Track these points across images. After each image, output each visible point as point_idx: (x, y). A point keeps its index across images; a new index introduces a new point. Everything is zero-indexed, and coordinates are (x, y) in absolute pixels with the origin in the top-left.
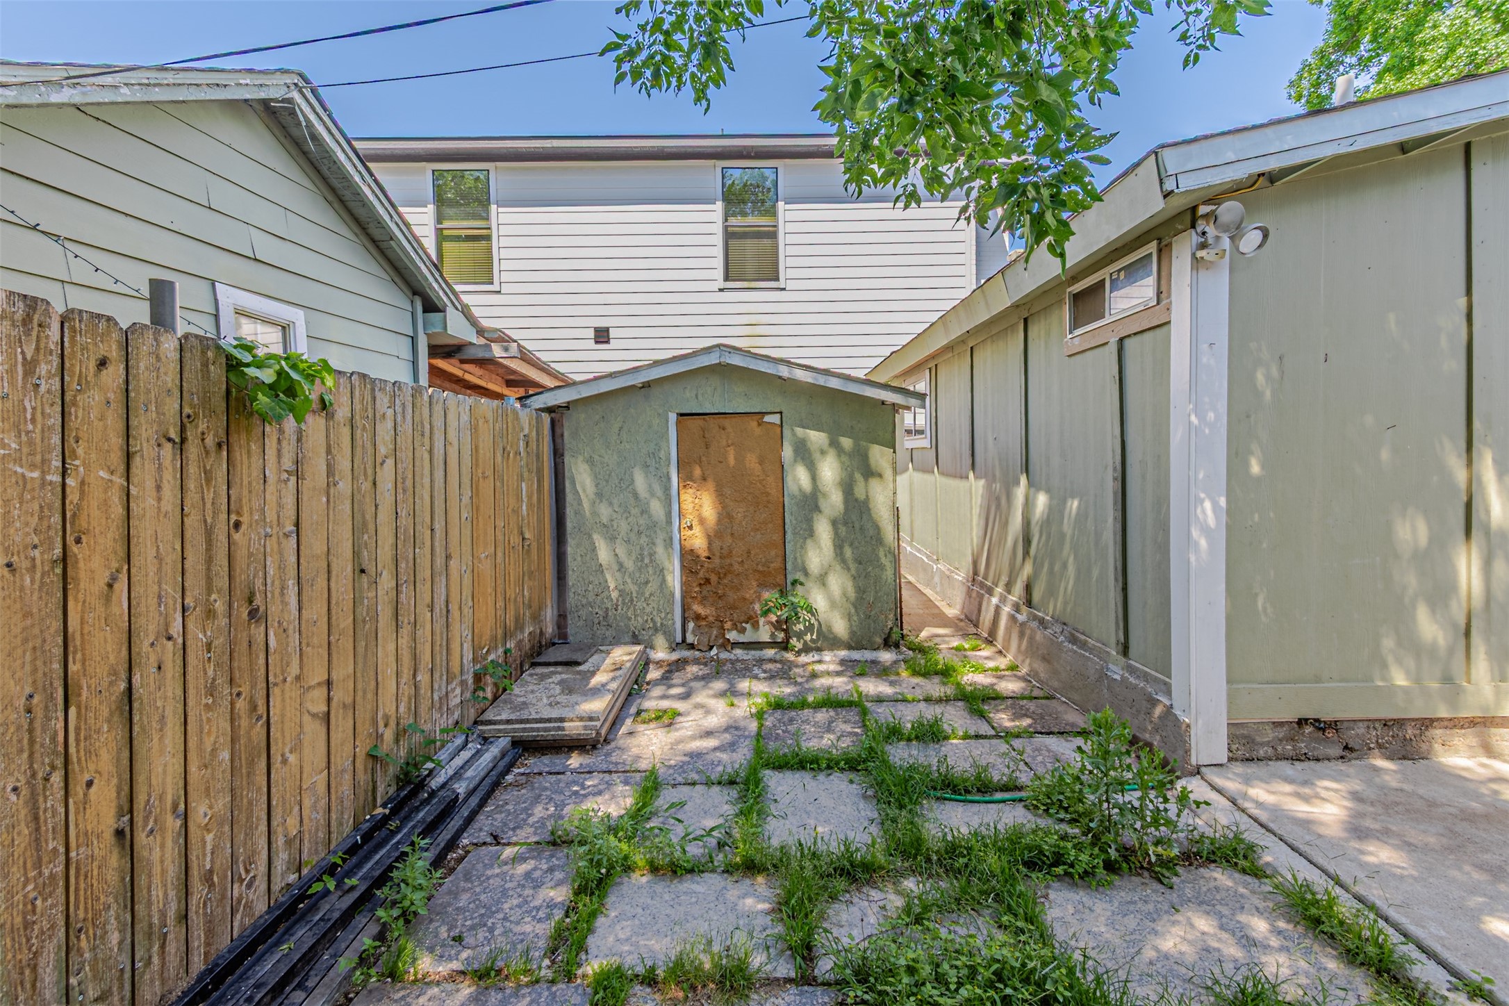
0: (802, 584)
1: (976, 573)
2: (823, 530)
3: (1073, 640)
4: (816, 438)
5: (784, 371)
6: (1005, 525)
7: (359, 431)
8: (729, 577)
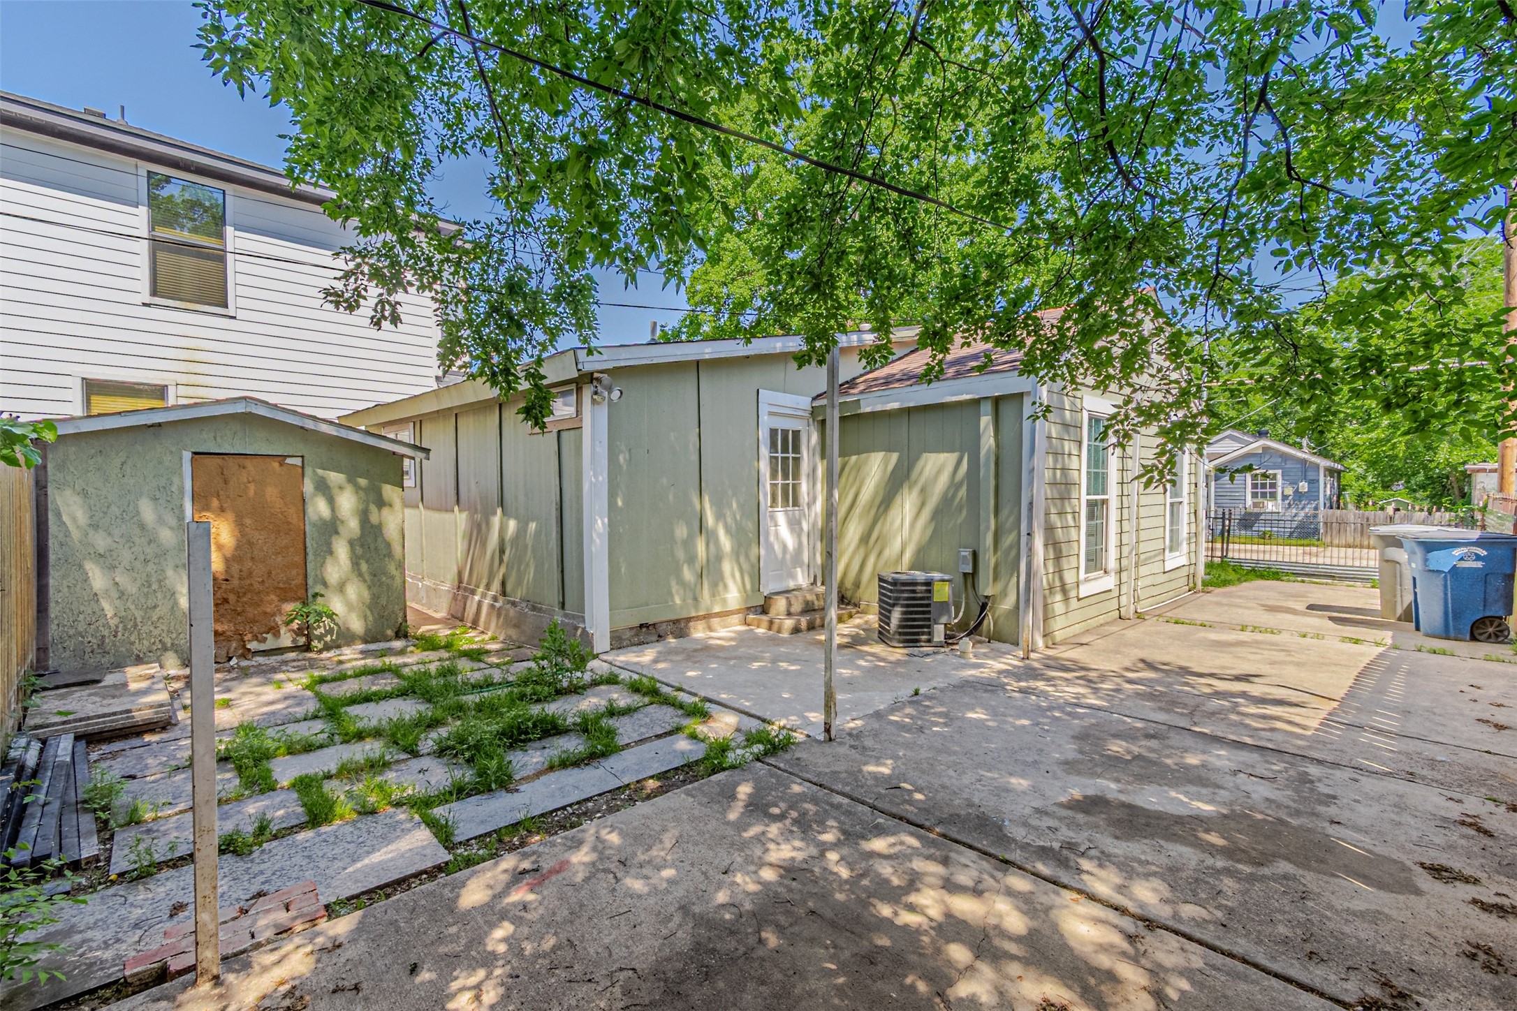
0: (322, 596)
1: (460, 581)
2: (342, 551)
3: (534, 608)
4: (335, 477)
5: (310, 425)
6: (484, 544)
8: (249, 595)
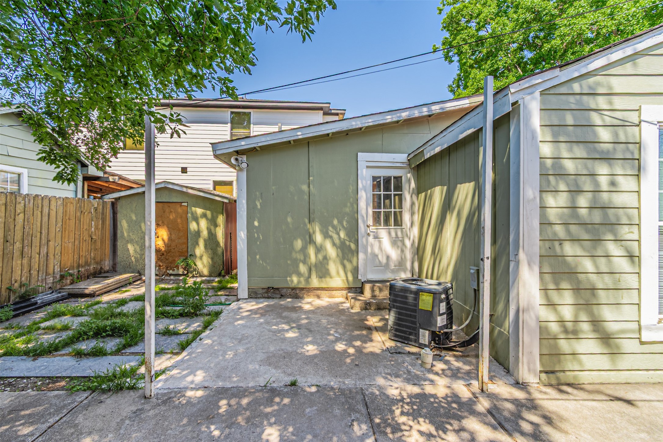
0: (193, 256)
2: (201, 243)
4: (198, 210)
7: (8, 207)
8: (170, 253)
